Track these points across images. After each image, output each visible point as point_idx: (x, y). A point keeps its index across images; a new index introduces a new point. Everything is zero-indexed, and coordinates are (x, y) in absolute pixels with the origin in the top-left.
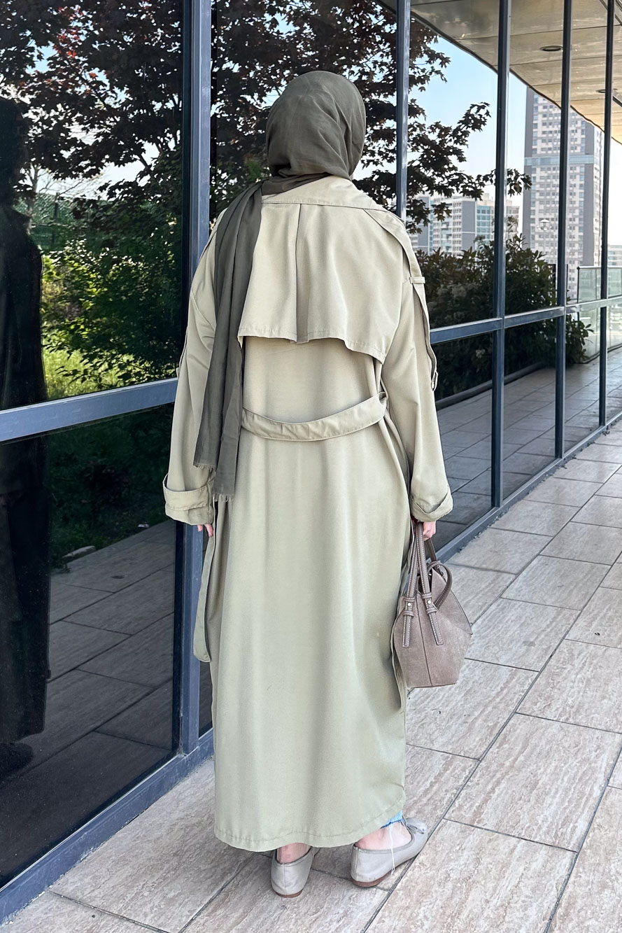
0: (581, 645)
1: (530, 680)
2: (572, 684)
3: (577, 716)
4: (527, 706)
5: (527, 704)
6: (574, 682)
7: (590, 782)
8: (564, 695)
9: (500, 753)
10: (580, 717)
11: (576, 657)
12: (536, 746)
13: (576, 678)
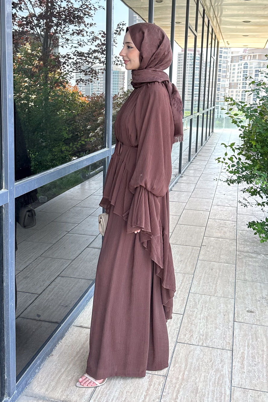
0: (198, 296)
1: (179, 320)
2: (200, 321)
3: (207, 341)
4: (182, 337)
5: (182, 336)
6: (200, 320)
7: (223, 384)
8: (198, 328)
9: (175, 370)
10: (208, 341)
11: (198, 303)
12: (192, 363)
13: (200, 316)
